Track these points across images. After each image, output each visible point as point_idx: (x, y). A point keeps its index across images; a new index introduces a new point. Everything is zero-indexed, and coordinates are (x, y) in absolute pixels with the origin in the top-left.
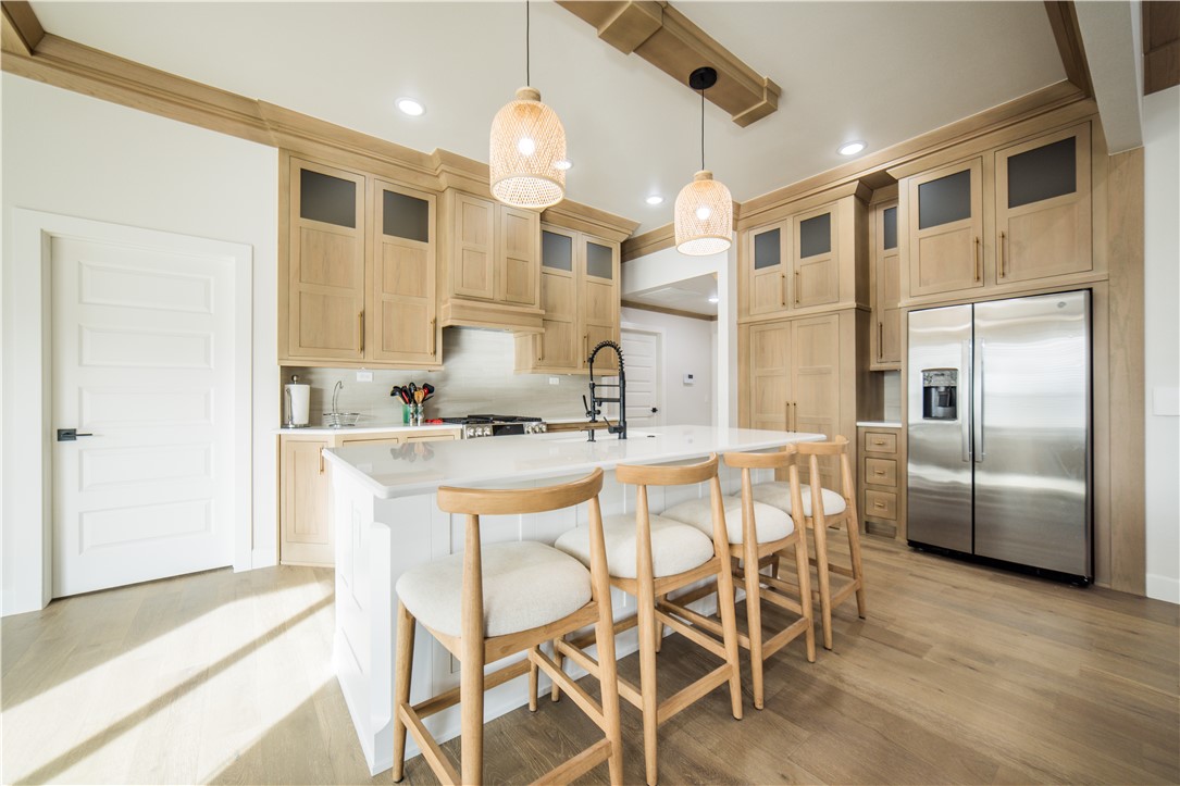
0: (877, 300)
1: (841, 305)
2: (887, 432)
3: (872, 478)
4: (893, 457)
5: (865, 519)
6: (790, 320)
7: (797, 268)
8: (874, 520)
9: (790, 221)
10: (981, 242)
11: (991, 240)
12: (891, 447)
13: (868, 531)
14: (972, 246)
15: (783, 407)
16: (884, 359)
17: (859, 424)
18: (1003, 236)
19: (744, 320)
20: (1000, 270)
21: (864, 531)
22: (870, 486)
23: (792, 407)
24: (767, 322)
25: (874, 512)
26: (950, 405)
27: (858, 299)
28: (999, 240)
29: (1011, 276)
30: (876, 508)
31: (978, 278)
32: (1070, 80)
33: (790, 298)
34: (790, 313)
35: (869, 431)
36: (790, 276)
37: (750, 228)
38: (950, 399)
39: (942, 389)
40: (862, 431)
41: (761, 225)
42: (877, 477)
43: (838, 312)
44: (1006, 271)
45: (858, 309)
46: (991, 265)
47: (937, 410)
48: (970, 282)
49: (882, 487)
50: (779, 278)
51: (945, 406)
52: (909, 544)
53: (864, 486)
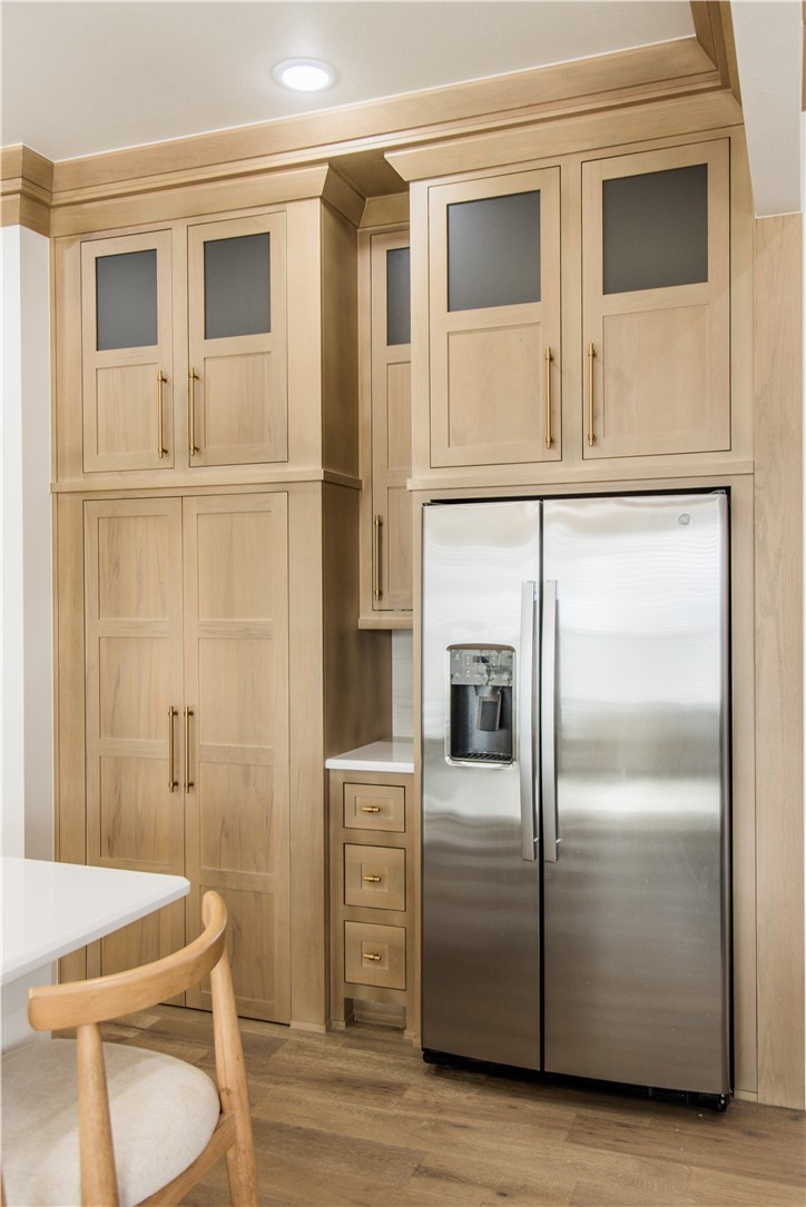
0: (372, 463)
1: (293, 471)
2: (386, 781)
3: (360, 893)
4: (399, 841)
5: (343, 994)
6: (181, 496)
7: (197, 364)
8: (362, 995)
9: (179, 232)
10: (557, 360)
11: (573, 359)
12: (393, 819)
13: (350, 1020)
14: (543, 365)
15: (165, 719)
16: (385, 604)
17: (332, 763)
18: (594, 355)
19: (72, 481)
20: (588, 431)
21: (342, 1025)
22: (355, 913)
23: (182, 718)
24: (126, 495)
25: (363, 973)
26: (502, 726)
27: (328, 457)
28: (588, 360)
29: (606, 443)
30: (366, 965)
31: (552, 441)
32: (698, 38)
33: (180, 440)
34: (177, 476)
35: (352, 779)
36: (180, 381)
37: (85, 234)
38: (501, 713)
39: (486, 693)
40: (336, 780)
41: (107, 232)
42: (367, 888)
43: (285, 486)
44: (599, 434)
45: (329, 484)
46: (574, 419)
47: (479, 739)
48: (538, 448)
49: (377, 914)
50: (154, 385)
51: (492, 729)
52: (426, 1059)
53: (340, 911)
